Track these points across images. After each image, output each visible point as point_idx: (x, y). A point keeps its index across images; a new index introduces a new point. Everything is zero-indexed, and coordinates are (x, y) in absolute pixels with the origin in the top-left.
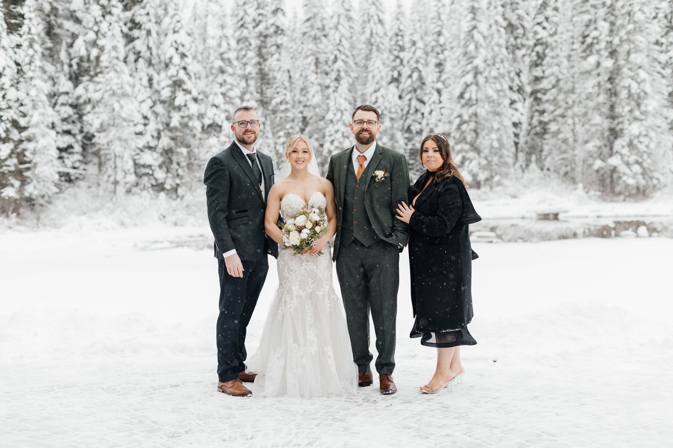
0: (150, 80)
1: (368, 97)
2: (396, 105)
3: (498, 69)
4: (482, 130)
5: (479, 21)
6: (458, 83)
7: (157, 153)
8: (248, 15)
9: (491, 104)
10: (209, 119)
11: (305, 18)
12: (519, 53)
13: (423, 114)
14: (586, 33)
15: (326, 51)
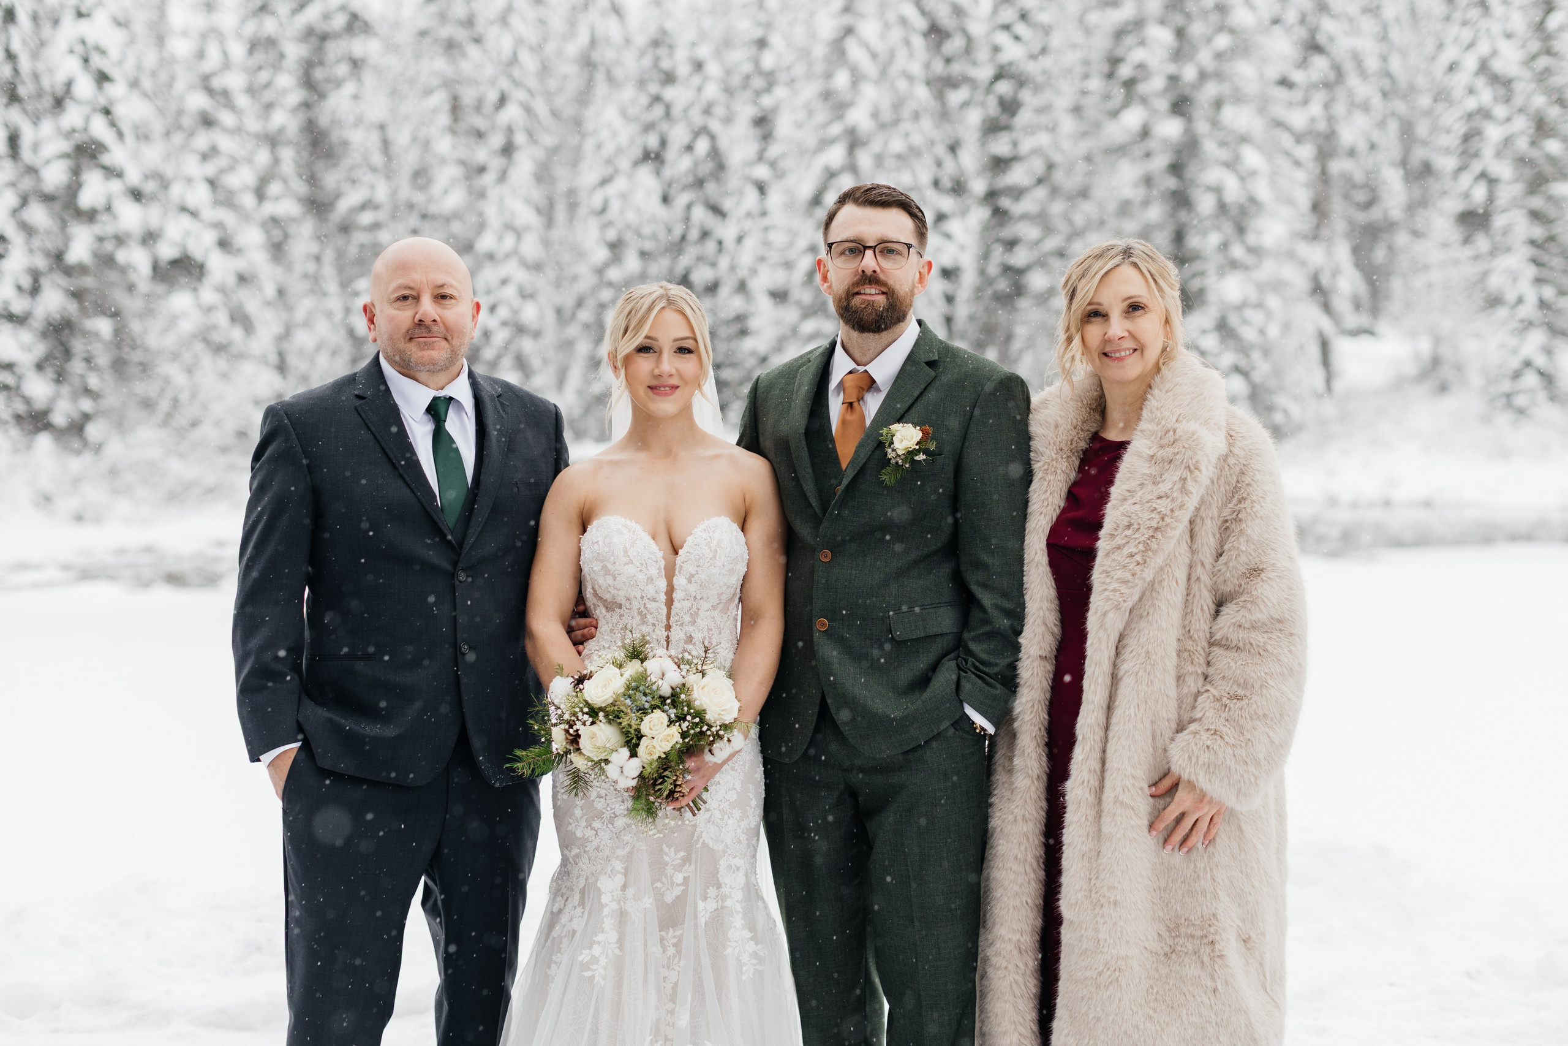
0: (13, 140)
1: (583, 196)
5: (861, 16)
6: (808, 167)
7: (30, 330)
10: (173, 245)
13: (720, 243)
14: (1120, 52)
15: (478, 78)
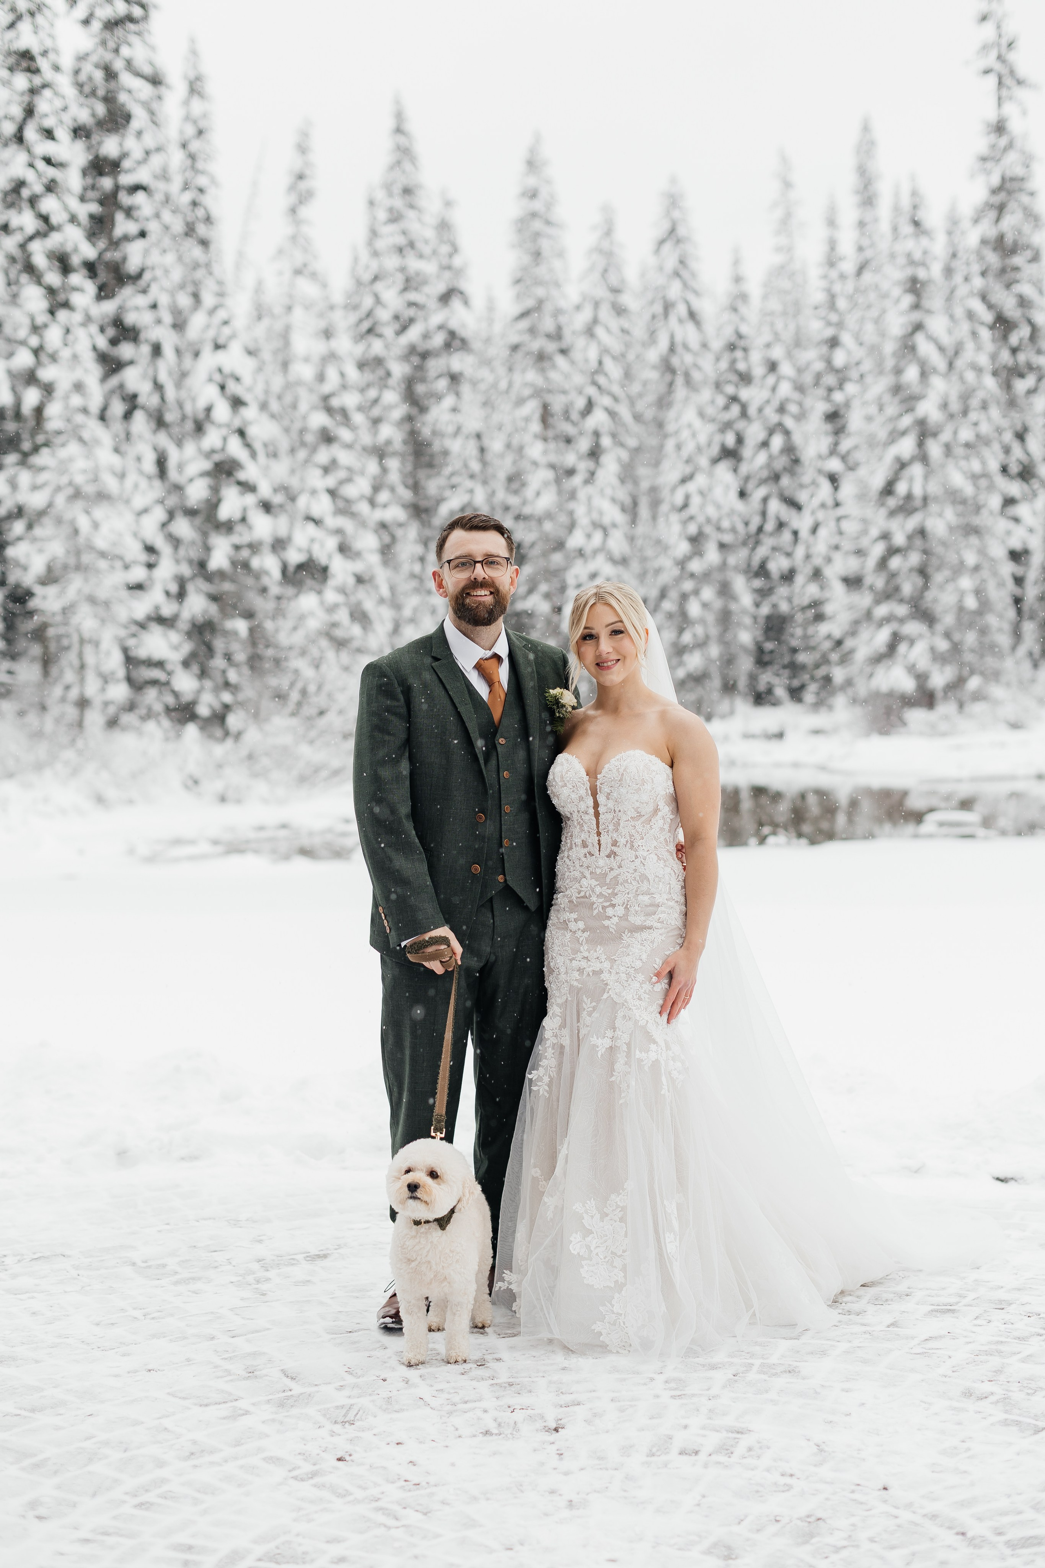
0: (161, 462)
1: (665, 494)
2: (732, 512)
3: (976, 424)
4: (939, 568)
5: (929, 312)
6: (880, 459)
7: (178, 631)
8: (384, 306)
9: (960, 508)
10: (300, 550)
11: (516, 310)
12: (1021, 386)
13: (795, 533)
15: (567, 386)
